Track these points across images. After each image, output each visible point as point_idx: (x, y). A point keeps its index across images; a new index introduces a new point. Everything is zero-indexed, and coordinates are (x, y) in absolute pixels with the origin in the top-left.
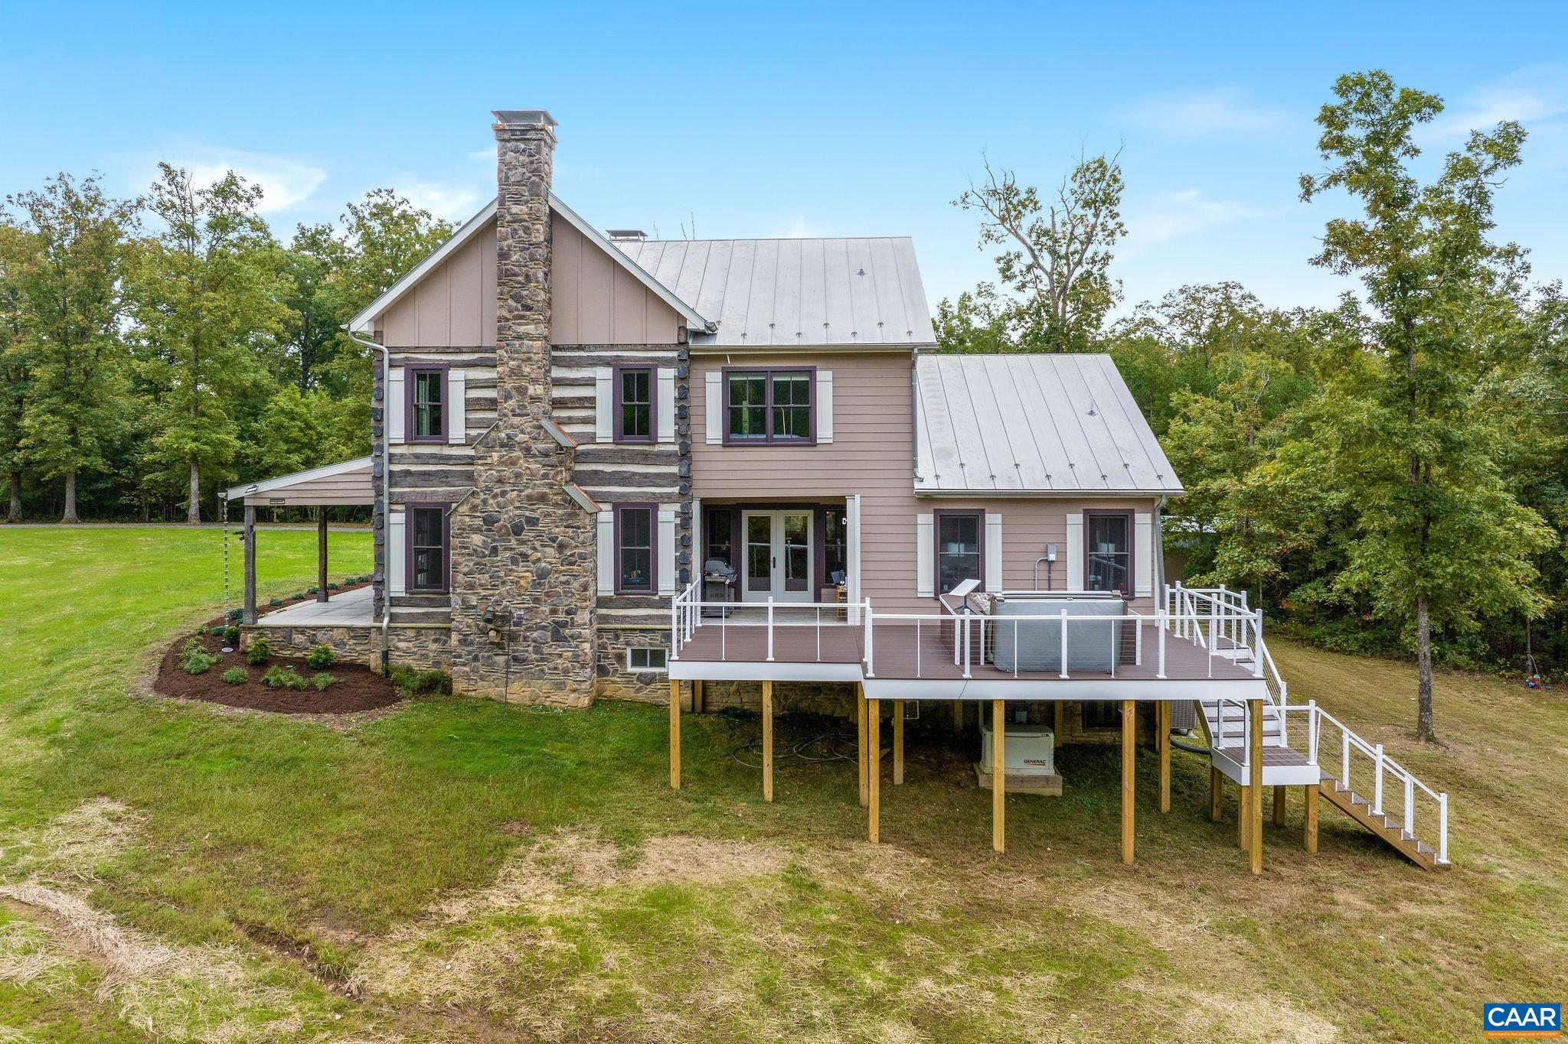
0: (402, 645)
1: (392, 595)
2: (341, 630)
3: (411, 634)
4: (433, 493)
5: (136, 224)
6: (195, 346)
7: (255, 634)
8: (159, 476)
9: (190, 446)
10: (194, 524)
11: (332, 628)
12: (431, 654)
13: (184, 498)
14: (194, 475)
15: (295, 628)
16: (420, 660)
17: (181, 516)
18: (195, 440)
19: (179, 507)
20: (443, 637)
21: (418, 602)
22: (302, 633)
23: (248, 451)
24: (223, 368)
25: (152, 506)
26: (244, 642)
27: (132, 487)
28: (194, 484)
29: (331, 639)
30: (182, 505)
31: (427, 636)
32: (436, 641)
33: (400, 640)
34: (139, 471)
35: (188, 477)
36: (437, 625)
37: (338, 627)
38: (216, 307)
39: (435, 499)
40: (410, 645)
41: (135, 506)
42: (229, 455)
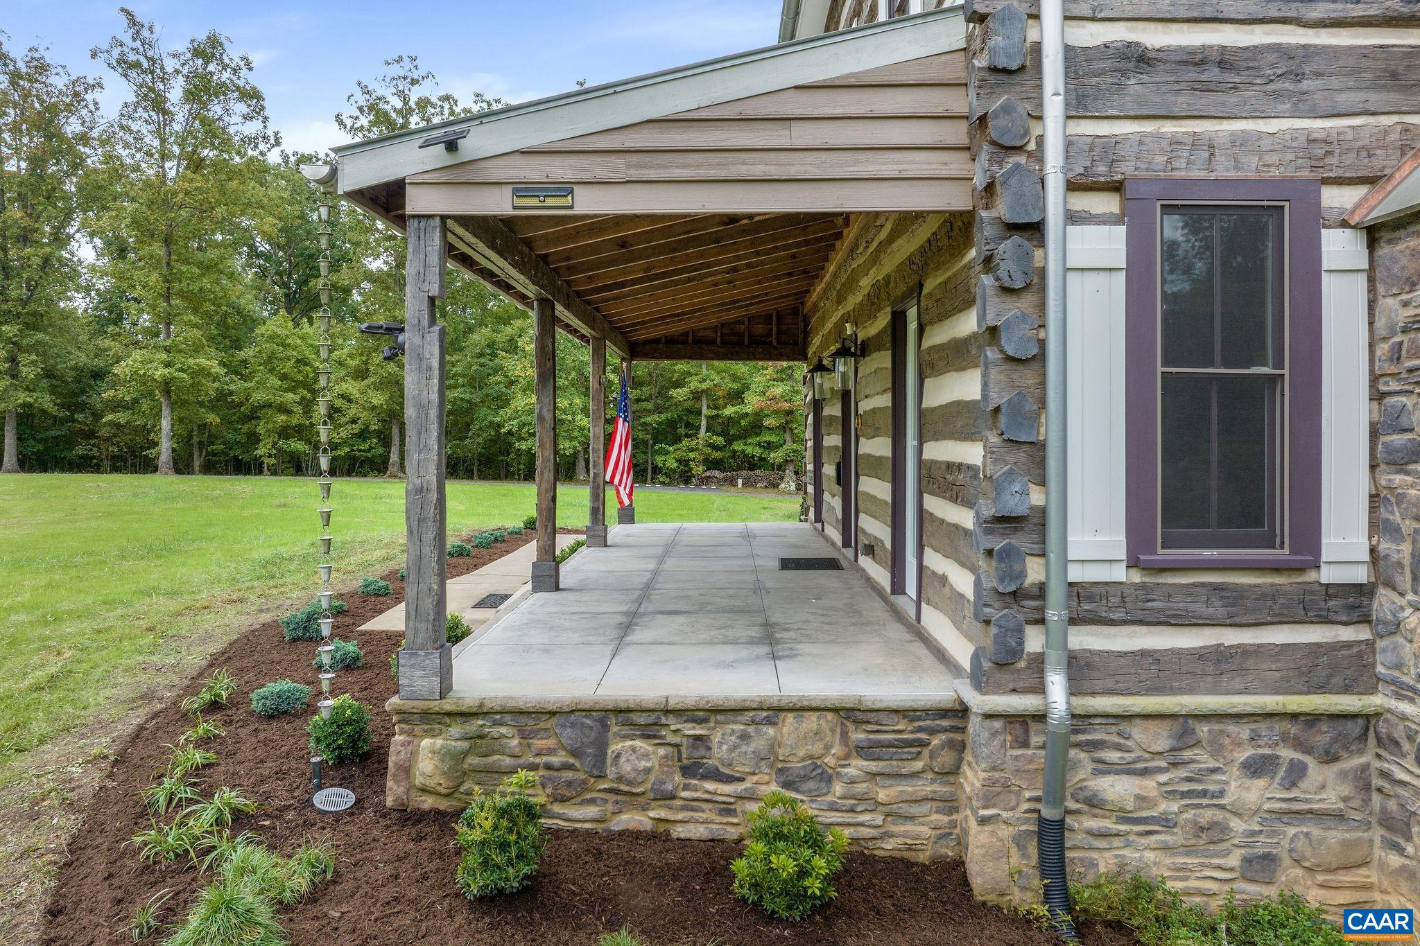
0: (1117, 788)
1: (1076, 574)
2: (811, 721)
3: (1158, 739)
4: (1240, 142)
5: (92, 108)
6: (167, 246)
7: (451, 738)
8: (122, 417)
9: (160, 373)
10: (166, 473)
11: (773, 712)
12: (1237, 825)
13: (154, 444)
14: (166, 412)
15: (622, 712)
16: (1189, 850)
17: (148, 466)
18: (168, 365)
19: (146, 456)
20: (1287, 754)
21: (1179, 605)
22: (650, 732)
23: (232, 387)
24: (203, 275)
25: (114, 457)
26: (406, 770)
27: (90, 435)
28: (165, 424)
29: (769, 757)
30: (151, 453)
31: (1217, 749)
32: (1257, 768)
33: (1103, 768)
34: (97, 416)
35: (158, 416)
36: (1272, 702)
37: (800, 709)
38: (196, 189)
39: (1250, 167)
40: (1149, 786)
41: (94, 457)
42: (211, 388)
